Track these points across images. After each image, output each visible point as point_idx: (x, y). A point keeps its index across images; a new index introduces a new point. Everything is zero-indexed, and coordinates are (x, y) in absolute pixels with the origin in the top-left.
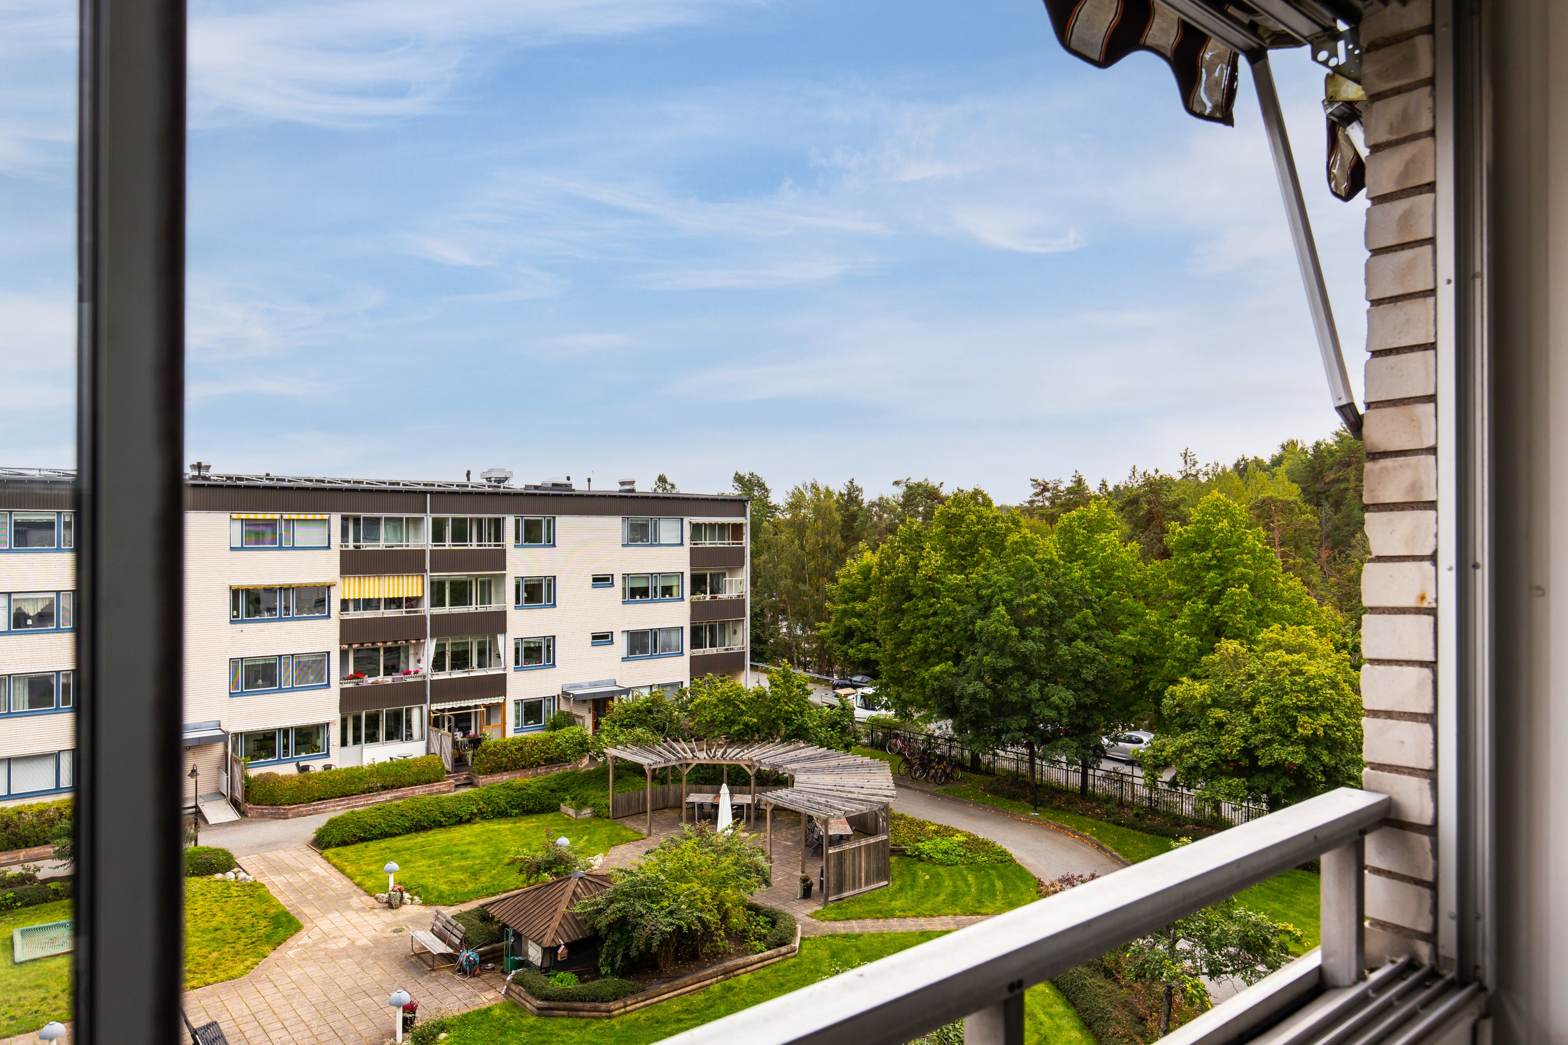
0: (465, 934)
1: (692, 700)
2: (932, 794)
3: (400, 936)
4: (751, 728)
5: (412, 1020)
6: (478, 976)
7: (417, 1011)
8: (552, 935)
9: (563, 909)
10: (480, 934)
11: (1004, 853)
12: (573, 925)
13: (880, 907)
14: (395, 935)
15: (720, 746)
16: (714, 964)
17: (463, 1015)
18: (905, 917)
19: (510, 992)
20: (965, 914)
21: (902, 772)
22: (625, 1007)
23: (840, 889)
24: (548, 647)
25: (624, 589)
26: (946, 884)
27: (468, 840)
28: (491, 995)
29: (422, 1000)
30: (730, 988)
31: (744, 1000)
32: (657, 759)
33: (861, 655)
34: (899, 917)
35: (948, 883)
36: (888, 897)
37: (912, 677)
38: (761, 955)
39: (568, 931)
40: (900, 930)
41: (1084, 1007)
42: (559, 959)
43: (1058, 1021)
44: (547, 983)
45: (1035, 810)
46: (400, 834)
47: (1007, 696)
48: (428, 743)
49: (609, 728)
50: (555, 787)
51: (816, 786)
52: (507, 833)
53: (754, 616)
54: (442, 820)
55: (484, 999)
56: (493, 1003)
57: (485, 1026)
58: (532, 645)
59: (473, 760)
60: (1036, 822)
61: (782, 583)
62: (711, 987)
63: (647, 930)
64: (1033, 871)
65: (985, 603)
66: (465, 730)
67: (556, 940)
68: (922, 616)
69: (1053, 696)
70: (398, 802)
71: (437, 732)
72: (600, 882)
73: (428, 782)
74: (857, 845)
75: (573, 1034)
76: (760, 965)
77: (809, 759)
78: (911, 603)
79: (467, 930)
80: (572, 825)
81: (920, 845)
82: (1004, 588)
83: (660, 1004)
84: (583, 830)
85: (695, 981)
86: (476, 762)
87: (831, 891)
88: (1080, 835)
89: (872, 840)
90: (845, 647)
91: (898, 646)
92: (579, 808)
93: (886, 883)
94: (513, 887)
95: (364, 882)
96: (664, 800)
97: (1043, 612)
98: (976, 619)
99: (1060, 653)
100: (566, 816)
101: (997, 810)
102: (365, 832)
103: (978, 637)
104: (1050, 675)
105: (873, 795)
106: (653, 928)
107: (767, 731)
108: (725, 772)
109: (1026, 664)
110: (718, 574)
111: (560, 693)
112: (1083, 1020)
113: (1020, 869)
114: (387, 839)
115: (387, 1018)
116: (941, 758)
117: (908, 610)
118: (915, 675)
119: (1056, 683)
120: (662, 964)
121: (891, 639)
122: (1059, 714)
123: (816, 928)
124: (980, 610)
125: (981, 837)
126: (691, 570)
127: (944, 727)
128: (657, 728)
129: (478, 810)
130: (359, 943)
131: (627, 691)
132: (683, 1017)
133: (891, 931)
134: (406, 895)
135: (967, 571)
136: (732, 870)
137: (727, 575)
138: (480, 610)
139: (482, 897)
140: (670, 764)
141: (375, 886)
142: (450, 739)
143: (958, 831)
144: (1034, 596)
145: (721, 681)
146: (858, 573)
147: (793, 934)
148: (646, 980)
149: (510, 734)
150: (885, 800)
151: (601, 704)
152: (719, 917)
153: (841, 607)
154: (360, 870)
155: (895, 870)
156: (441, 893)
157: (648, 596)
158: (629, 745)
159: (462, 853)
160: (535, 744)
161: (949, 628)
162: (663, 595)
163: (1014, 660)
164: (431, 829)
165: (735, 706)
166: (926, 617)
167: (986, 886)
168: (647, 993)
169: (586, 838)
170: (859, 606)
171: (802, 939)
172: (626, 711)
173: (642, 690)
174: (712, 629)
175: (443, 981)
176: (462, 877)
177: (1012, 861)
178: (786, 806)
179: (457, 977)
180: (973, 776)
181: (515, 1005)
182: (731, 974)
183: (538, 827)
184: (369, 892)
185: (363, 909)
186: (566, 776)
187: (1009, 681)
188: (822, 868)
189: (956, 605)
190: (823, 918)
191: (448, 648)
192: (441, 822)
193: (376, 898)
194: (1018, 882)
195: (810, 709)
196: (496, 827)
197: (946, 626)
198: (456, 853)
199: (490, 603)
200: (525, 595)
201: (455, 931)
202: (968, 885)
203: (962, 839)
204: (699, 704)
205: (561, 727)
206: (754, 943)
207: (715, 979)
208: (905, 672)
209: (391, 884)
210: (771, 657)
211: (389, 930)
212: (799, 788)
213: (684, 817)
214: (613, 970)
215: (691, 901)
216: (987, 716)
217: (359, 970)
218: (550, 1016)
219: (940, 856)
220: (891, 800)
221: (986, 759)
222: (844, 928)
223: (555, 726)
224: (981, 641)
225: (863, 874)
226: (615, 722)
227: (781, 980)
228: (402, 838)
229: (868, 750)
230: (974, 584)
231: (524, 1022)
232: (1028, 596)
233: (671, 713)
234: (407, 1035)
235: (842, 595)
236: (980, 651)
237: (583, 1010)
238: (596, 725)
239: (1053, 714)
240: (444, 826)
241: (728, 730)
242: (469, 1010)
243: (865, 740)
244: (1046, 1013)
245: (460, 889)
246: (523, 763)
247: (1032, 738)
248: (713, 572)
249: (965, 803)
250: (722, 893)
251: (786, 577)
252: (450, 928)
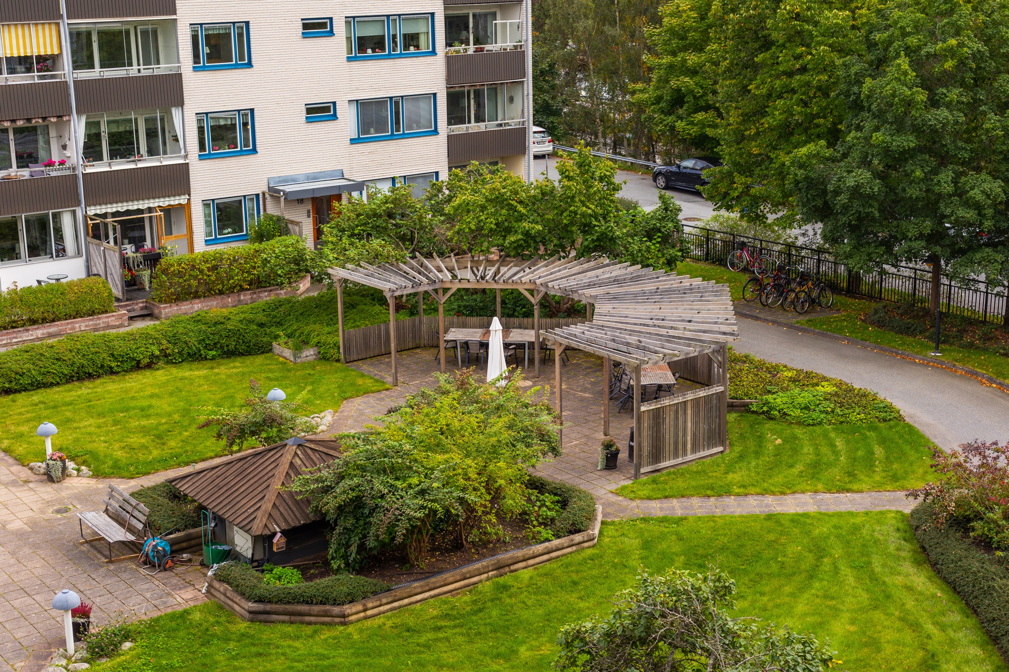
0: (150, 515)
1: (449, 200)
2: (791, 326)
3: (65, 518)
4: (533, 238)
5: (86, 626)
6: (171, 569)
7: (92, 615)
8: (264, 520)
9: (277, 486)
10: (170, 517)
11: (889, 408)
12: (292, 506)
13: (711, 481)
14: (59, 516)
15: (490, 263)
16: (484, 556)
17: (152, 620)
18: (746, 495)
19: (212, 590)
20: (829, 491)
21: (748, 295)
22: (365, 610)
23: (656, 457)
24: (245, 124)
25: (349, 39)
26: (805, 450)
27: (149, 391)
28: (188, 594)
29: (98, 600)
30: (506, 588)
31: (524, 603)
32: (402, 282)
33: (694, 130)
34: (738, 495)
35: (808, 449)
36: (723, 468)
37: (767, 163)
38: (547, 544)
39: (285, 513)
40: (738, 511)
41: (989, 616)
42: (275, 549)
43: (952, 634)
44: (260, 580)
45: (937, 349)
46: (58, 384)
47: (904, 190)
48: (88, 261)
49: (334, 239)
50: (264, 319)
51: (624, 320)
52: (202, 382)
53: (539, 75)
54: (113, 364)
55: (179, 599)
56: (192, 604)
57: (182, 634)
58: (222, 123)
59: (151, 282)
60: (938, 365)
61: (580, 25)
62: (480, 586)
63: (390, 515)
64: (927, 432)
65: (879, 52)
66: (138, 242)
67: (270, 526)
68: (785, 73)
69: (972, 188)
70: (51, 341)
71: (98, 245)
72: (325, 450)
73: (92, 313)
74: (681, 399)
75: (297, 644)
76: (545, 557)
77: (616, 281)
78: (767, 55)
79: (152, 511)
80: (289, 371)
81: (770, 397)
82: (909, 29)
83: (413, 607)
84: (304, 378)
85: (458, 578)
86: (155, 286)
87: (645, 460)
88: (1000, 384)
89: (702, 393)
90: (670, 119)
91: (747, 118)
92: (298, 349)
93: (721, 449)
94: (212, 454)
95: (13, 448)
96: (414, 338)
97: (965, 65)
98: (864, 76)
99: (987, 126)
100: (281, 359)
101: (881, 349)
102: (11, 382)
103: (865, 104)
104: (971, 159)
105: (704, 332)
106: (397, 512)
107: (556, 241)
108: (498, 299)
109: (934, 143)
110: (486, 15)
111: (266, 189)
112: (988, 632)
113: (911, 430)
114: (39, 391)
115: (53, 622)
116: (804, 277)
117: (763, 64)
118: (771, 160)
119: (978, 170)
120: (413, 557)
121: (736, 108)
122: (979, 214)
123: (623, 510)
124: (871, 64)
125: (857, 386)
126: (446, 9)
127: (811, 233)
128: (403, 238)
129: (161, 351)
130: (10, 527)
131: (359, 186)
132: (443, 623)
133: (725, 513)
134: (71, 465)
135: (853, 5)
136: (506, 436)
137: (498, 16)
138: (144, 73)
139: (171, 467)
140: (421, 289)
141: (29, 453)
142: (117, 255)
143: (824, 379)
144: (953, 42)
145: (493, 172)
146: (691, 10)
147: (591, 517)
148: (393, 576)
149: (200, 247)
150: (722, 338)
151: (325, 206)
152: (488, 497)
153: (666, 60)
154: (8, 431)
155: (733, 434)
156: (116, 461)
157: (383, 49)
158: (362, 263)
159: (142, 409)
160: (235, 260)
161: (824, 90)
162: (406, 47)
163: (917, 138)
164: (99, 377)
165: (512, 208)
166: (790, 74)
167: (860, 453)
168: (393, 593)
169: (309, 388)
170: (692, 59)
171: (603, 523)
172: (358, 215)
173: (380, 186)
174: (478, 95)
175: (125, 576)
176: (143, 441)
177: (900, 418)
178: (582, 347)
179: (141, 570)
180: (849, 301)
181: (221, 607)
182: (507, 569)
183: (243, 374)
184: (20, 461)
185: (14, 483)
186: (279, 304)
187: (908, 168)
188: (632, 428)
189: (834, 56)
190: (632, 495)
191: (104, 128)
192: (111, 368)
193: (31, 469)
194: (907, 448)
195: (618, 210)
196: (187, 374)
197: (819, 88)
198: (134, 408)
199: (158, 63)
200: (207, 50)
201: (136, 513)
202: (836, 453)
203: (829, 389)
204: (460, 205)
205: (270, 237)
206: (538, 529)
207: (485, 575)
208: (756, 156)
209: (49, 451)
210: (565, 134)
211: (51, 510)
212: (600, 323)
213: (442, 361)
214: (347, 564)
215: (449, 477)
216: (874, 219)
217: (13, 561)
218: (266, 622)
219: (798, 412)
220: (730, 338)
221: (869, 278)
222: (661, 509)
223: (261, 237)
224: (869, 110)
225: (689, 438)
226: (343, 231)
227: (575, 577)
228: (60, 389)
229: (702, 265)
230: (863, 24)
231: (233, 628)
232: (944, 41)
233: (421, 218)
234: (80, 644)
235: (666, 43)
236: (868, 125)
237: (310, 615)
238: (318, 233)
239: (970, 215)
240: (117, 373)
241: (501, 241)
242: (159, 614)
243: (697, 252)
244: (936, 624)
245: (141, 457)
246: (220, 287)
247: (938, 249)
248: (477, 11)
249: (837, 339)
250: (491, 467)
251: (586, 16)
252: (129, 509)
